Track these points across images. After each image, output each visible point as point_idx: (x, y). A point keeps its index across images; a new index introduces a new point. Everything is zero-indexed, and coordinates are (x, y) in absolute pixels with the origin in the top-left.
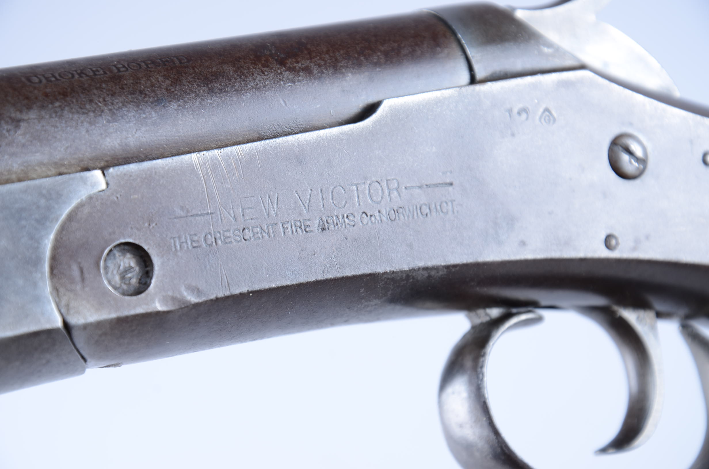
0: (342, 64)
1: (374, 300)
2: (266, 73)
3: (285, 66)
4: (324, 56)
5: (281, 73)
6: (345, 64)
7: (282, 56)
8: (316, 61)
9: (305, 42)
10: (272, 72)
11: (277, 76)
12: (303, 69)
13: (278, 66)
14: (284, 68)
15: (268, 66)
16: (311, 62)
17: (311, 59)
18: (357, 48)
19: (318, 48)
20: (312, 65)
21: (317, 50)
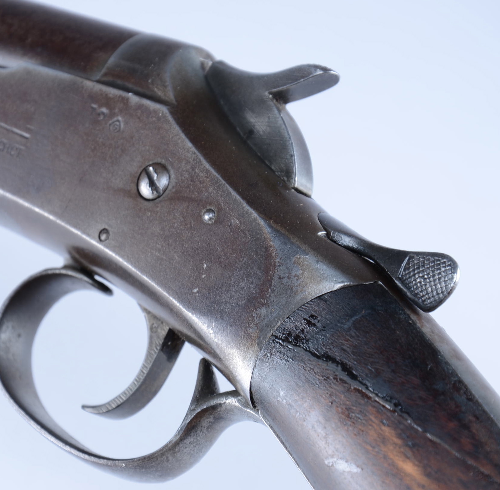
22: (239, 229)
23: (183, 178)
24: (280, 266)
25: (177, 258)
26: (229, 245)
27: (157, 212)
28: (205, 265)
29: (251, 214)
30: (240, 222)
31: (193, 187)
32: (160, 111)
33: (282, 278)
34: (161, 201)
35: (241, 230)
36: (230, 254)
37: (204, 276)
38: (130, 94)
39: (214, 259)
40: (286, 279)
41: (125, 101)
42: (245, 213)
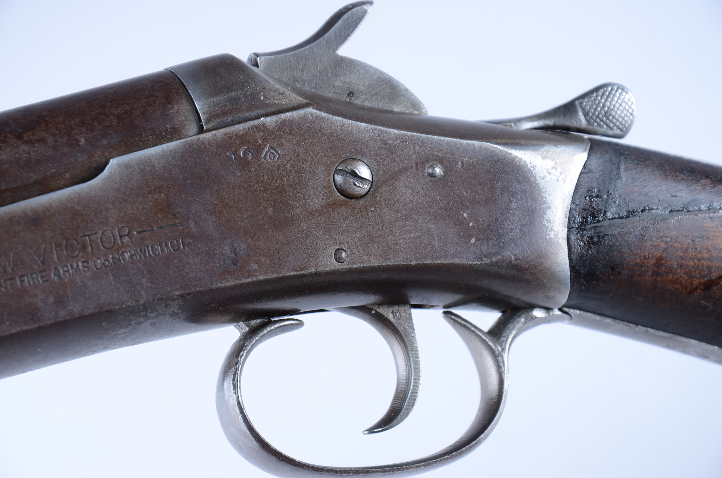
0: (75, 132)
1: (121, 330)
2: (3, 148)
3: (22, 140)
4: (60, 126)
5: (17, 147)
6: (79, 131)
7: (20, 131)
8: (51, 132)
9: (45, 115)
10: (8, 147)
11: (13, 150)
12: (38, 141)
13: (15, 141)
14: (20, 142)
15: (5, 142)
16: (47, 133)
17: (47, 130)
18: (92, 114)
19: (55, 119)
20: (48, 135)
21: (54, 121)
22: (473, 164)
23: (382, 157)
24: (535, 169)
25: (433, 226)
26: (474, 183)
27: (380, 201)
28: (465, 215)
29: (473, 145)
30: (468, 158)
31: (397, 158)
32: (308, 114)
33: (545, 177)
34: (375, 190)
35: (476, 164)
36: (481, 189)
37: (471, 224)
38: (262, 119)
39: (469, 203)
40: (547, 175)
41: (262, 128)
42: (467, 147)
